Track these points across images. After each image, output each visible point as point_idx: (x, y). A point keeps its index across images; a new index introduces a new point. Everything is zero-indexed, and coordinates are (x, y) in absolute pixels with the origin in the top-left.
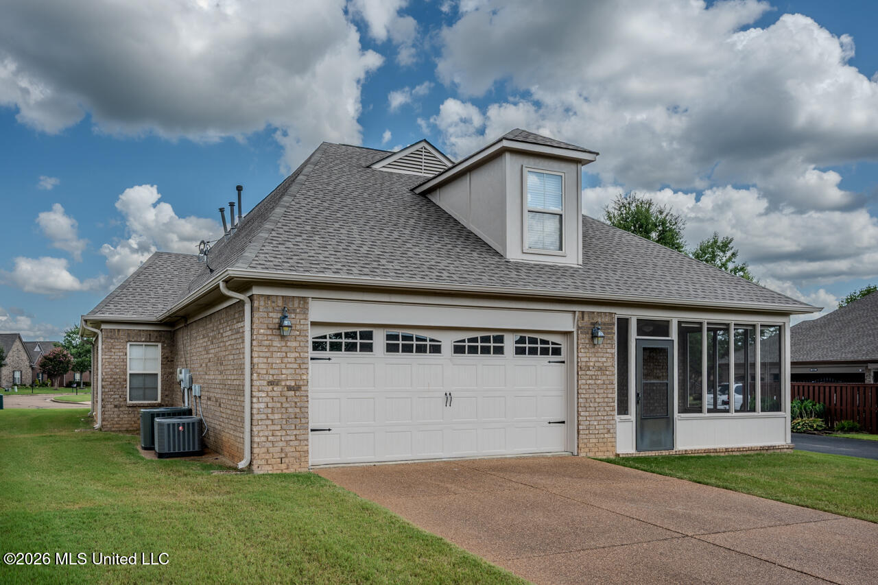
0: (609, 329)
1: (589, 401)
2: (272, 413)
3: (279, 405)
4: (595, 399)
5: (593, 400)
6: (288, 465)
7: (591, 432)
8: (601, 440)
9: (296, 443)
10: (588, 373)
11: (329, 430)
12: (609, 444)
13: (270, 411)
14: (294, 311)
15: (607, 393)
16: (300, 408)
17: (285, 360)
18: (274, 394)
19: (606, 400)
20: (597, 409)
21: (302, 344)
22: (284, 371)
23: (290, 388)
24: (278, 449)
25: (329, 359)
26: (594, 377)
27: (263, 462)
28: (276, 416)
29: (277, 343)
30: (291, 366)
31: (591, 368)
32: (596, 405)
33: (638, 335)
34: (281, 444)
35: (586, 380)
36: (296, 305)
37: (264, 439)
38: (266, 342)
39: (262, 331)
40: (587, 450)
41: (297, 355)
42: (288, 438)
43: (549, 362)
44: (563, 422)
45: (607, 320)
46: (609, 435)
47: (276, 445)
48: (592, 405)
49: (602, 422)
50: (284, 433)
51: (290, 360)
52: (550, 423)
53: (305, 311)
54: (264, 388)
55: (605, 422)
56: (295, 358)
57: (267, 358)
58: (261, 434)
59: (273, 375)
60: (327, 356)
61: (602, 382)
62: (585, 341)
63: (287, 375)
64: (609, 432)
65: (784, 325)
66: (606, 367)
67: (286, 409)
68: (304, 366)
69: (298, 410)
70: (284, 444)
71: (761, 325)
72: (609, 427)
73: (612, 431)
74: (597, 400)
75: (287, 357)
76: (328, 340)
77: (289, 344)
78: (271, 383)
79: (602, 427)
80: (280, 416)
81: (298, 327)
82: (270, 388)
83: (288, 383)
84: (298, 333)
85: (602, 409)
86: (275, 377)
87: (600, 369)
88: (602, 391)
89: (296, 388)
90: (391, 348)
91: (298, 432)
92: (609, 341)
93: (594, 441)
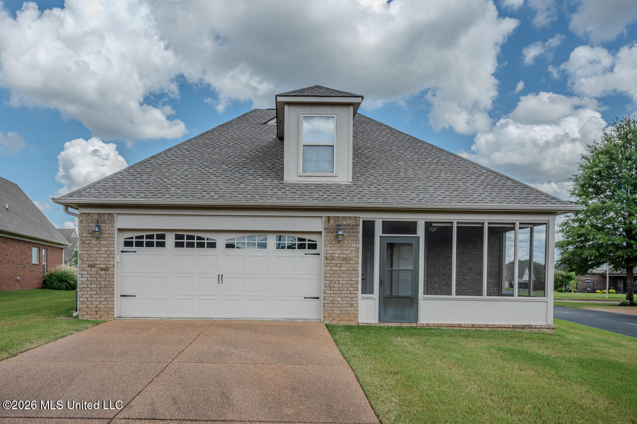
0: (353, 229)
1: (333, 282)
2: (91, 284)
3: (95, 279)
4: (339, 281)
5: (337, 282)
6: (101, 316)
7: (334, 305)
8: (344, 312)
9: (106, 303)
10: (333, 262)
11: (135, 296)
12: (352, 315)
13: (89, 283)
14: (105, 222)
15: (351, 278)
16: (109, 281)
17: (99, 252)
18: (92, 272)
19: (350, 282)
20: (341, 289)
21: (110, 242)
22: (98, 259)
23: (102, 269)
24: (94, 306)
25: (135, 252)
26: (338, 265)
27: (85, 313)
28: (93, 286)
29: (94, 242)
30: (103, 256)
31: (336, 258)
32: (340, 286)
33: (383, 233)
34: (96, 303)
35: (331, 267)
36: (106, 218)
37: (85, 299)
38: (87, 241)
39: (85, 235)
40: (331, 318)
41: (107, 249)
42: (101, 300)
43: (306, 254)
44: (318, 298)
45: (352, 222)
46: (352, 309)
47: (93, 303)
48: (336, 285)
49: (346, 299)
50: (98, 296)
51: (102, 252)
52: (305, 298)
53: (112, 222)
54: (87, 269)
55: (348, 299)
56: (106, 251)
57: (88, 251)
58: (83, 296)
59: (91, 261)
60: (134, 250)
61: (347, 269)
62: (331, 238)
63: (100, 261)
64: (352, 306)
65: (549, 222)
66: (350, 257)
67: (100, 281)
68: (111, 256)
69: (107, 283)
70: (98, 303)
71: (520, 223)
72: (352, 302)
73: (354, 305)
74: (341, 282)
75: (100, 250)
76: (134, 240)
77: (102, 242)
78: (90, 266)
79: (345, 302)
80: (95, 286)
81: (107, 232)
82: (89, 269)
83: (101, 266)
84: (107, 235)
85: (346, 289)
86: (93, 262)
87: (344, 259)
88: (346, 275)
89: (106, 269)
90: (179, 245)
91: (107, 296)
92: (353, 238)
93: (338, 312)
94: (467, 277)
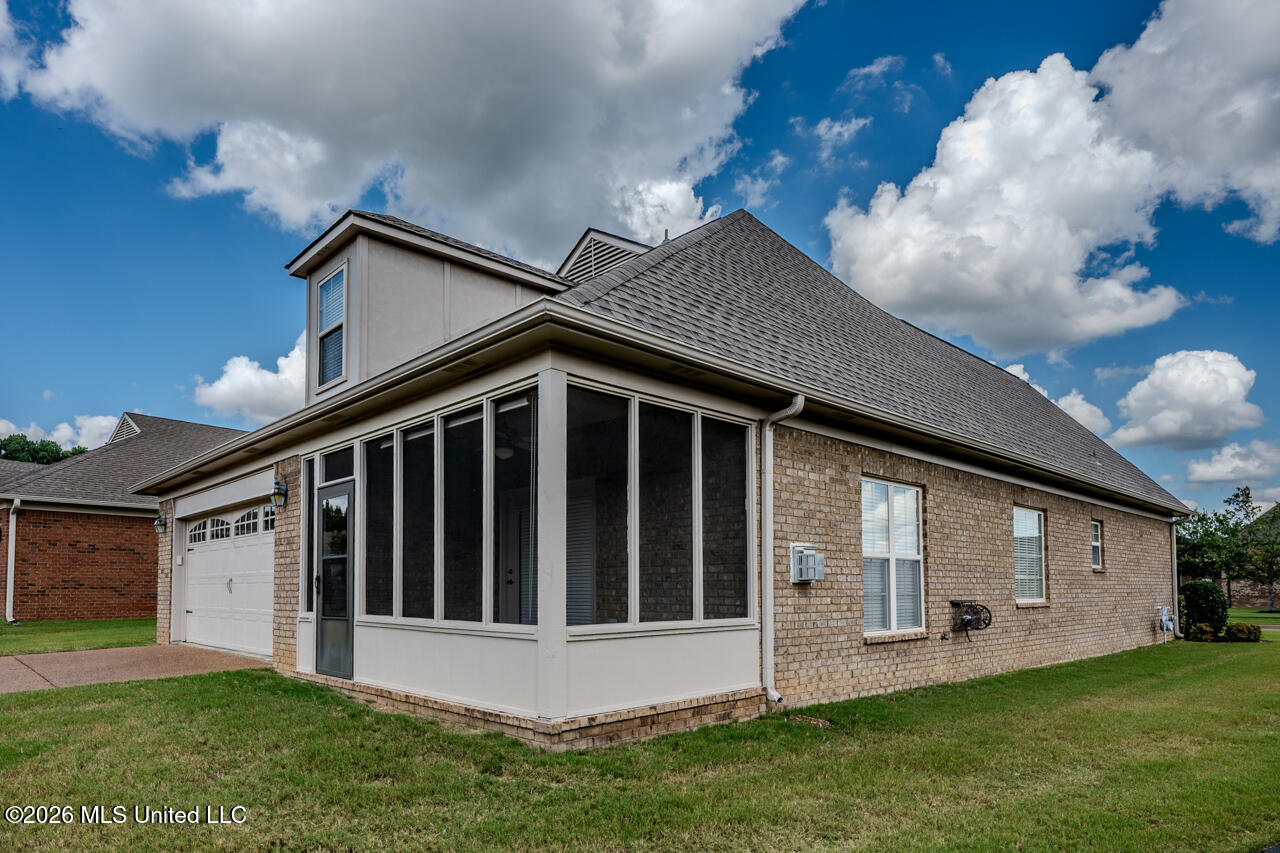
0: (296, 480)
1: (279, 588)
4: (285, 585)
5: (283, 587)
7: (280, 633)
8: (287, 647)
10: (280, 548)
15: (293, 578)
19: (292, 587)
20: (285, 601)
21: (170, 539)
23: (166, 576)
25: (193, 550)
26: (284, 554)
31: (282, 542)
32: (285, 594)
33: (324, 481)
35: (279, 558)
40: (278, 659)
45: (294, 467)
46: (294, 641)
48: (282, 594)
55: (291, 621)
60: (193, 547)
61: (290, 560)
64: (293, 635)
66: (293, 538)
72: (293, 628)
79: (288, 627)
81: (170, 525)
84: (169, 529)
85: (289, 600)
87: (289, 541)
88: (289, 574)
92: (295, 499)
93: (283, 647)
94: (673, 570)
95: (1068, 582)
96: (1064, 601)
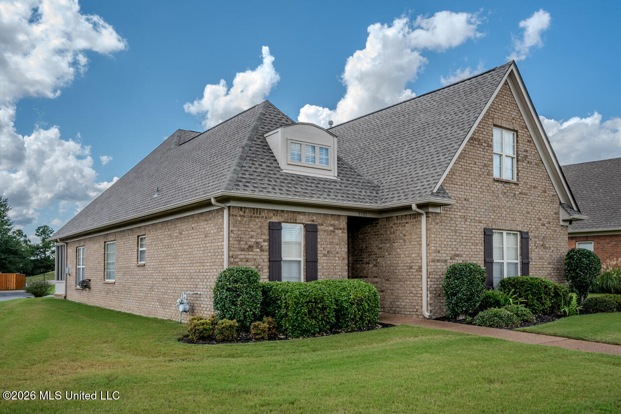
95: (123, 272)
96: (121, 281)
